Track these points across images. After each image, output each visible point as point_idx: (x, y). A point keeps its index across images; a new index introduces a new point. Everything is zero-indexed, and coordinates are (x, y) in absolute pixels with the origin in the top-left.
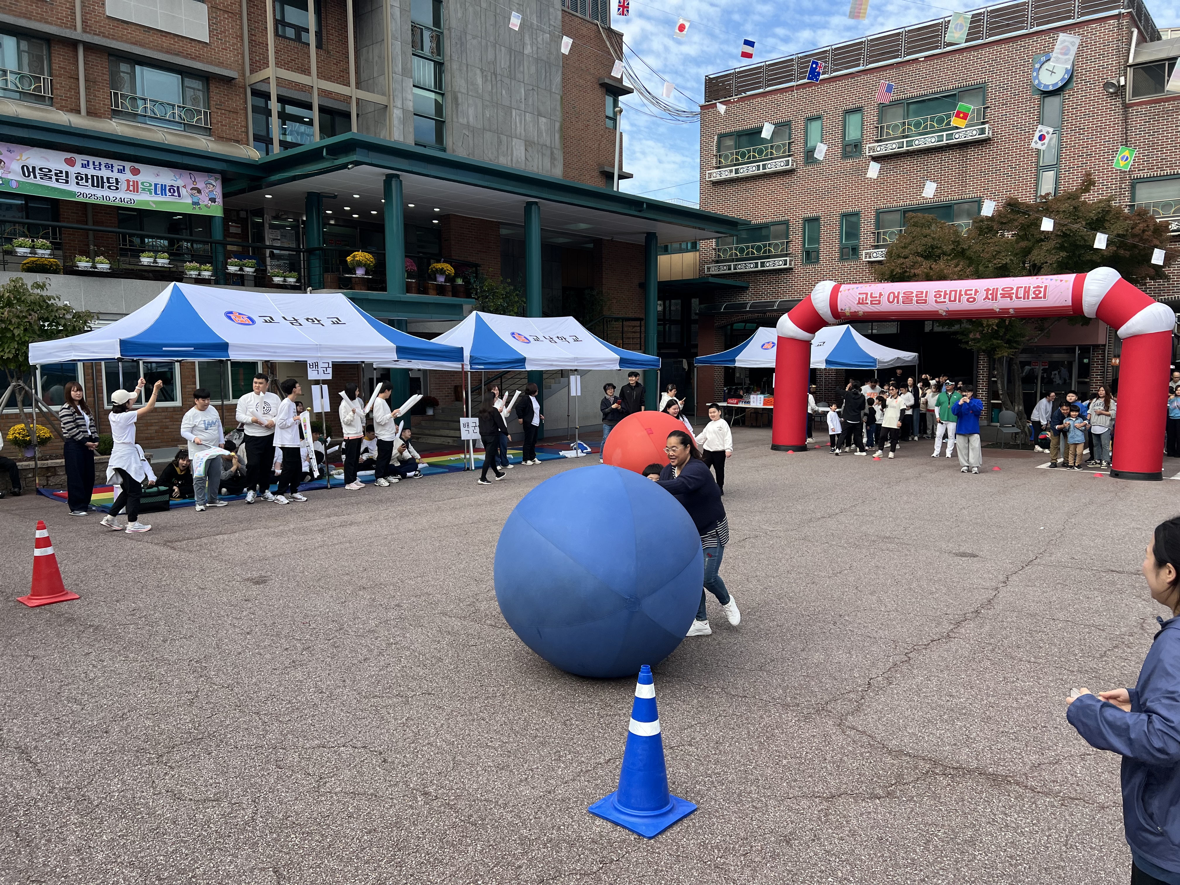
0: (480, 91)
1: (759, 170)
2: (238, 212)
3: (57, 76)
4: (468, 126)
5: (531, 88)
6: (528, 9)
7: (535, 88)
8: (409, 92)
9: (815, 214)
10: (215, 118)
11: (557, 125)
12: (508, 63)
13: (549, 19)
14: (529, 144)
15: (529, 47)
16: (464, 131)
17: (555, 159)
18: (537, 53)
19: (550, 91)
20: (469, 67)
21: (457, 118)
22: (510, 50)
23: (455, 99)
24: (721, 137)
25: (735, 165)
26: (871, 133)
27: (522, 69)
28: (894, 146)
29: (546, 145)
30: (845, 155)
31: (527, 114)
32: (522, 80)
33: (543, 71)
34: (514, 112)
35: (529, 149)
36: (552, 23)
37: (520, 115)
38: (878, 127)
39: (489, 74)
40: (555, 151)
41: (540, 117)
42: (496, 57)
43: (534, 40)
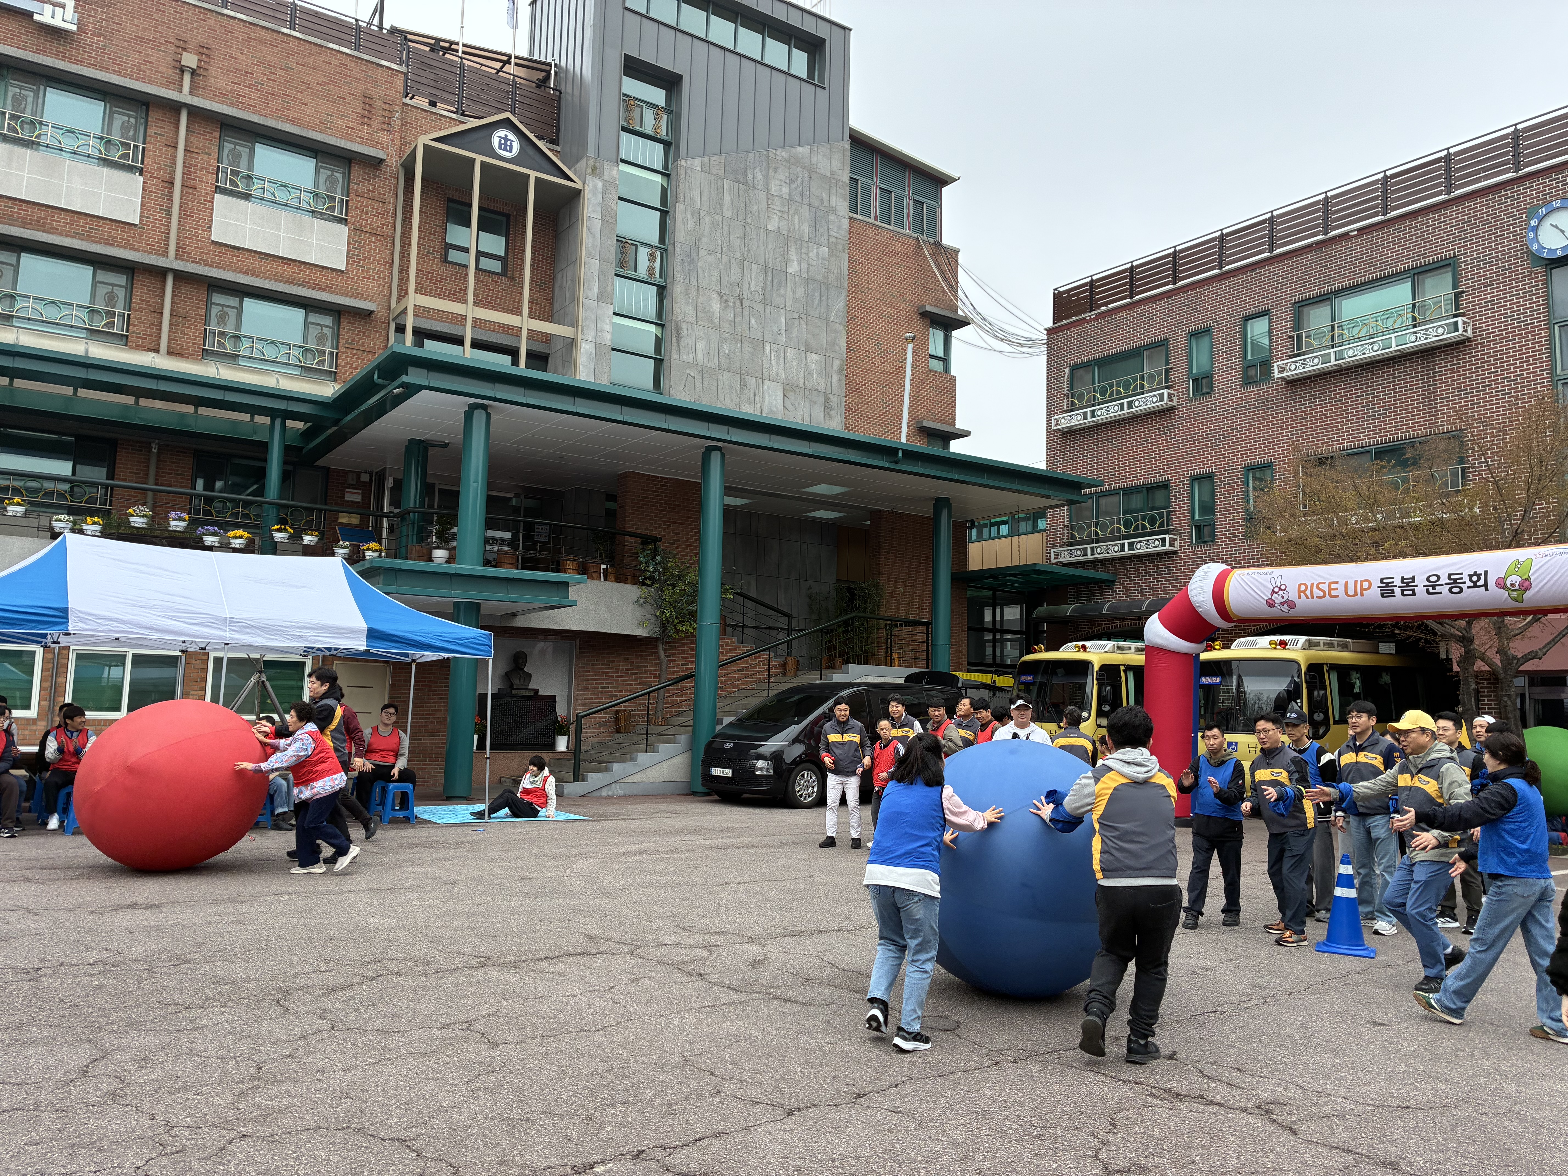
0: (716, 321)
1: (1122, 409)
2: (358, 475)
3: (136, 310)
4: (695, 365)
5: (796, 315)
6: (796, 217)
7: (804, 317)
8: (608, 321)
9: (1206, 470)
10: (343, 359)
11: (837, 363)
12: (762, 284)
13: (829, 228)
14: (789, 388)
15: (795, 263)
16: (688, 371)
17: (831, 408)
18: (808, 272)
19: (827, 321)
20: (701, 289)
21: (679, 354)
22: (765, 269)
23: (678, 330)
24: (1074, 368)
25: (1093, 405)
26: (1282, 346)
27: (783, 292)
28: (1316, 361)
29: (817, 390)
30: (1248, 381)
31: (789, 350)
32: (782, 306)
33: (817, 295)
34: (768, 347)
35: (791, 395)
36: (832, 233)
37: (778, 351)
38: (1292, 337)
39: (732, 299)
40: (831, 397)
41: (809, 354)
42: (743, 277)
43: (803, 256)
